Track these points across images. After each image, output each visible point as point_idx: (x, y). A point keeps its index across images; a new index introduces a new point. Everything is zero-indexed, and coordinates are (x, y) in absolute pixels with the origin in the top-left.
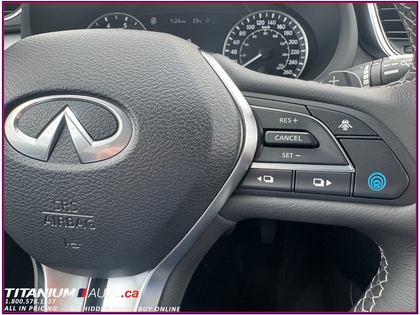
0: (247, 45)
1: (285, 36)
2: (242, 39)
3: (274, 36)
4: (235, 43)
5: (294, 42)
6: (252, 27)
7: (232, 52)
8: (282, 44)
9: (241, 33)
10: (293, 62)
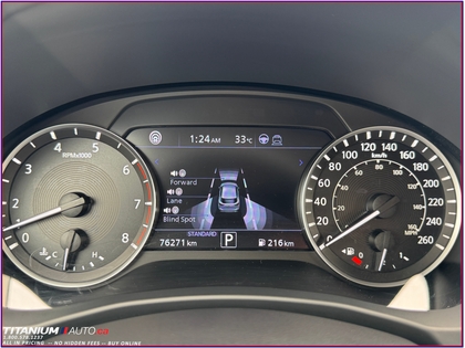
0: (345, 188)
1: (416, 173)
2: (335, 176)
3: (396, 172)
4: (321, 184)
5: (432, 183)
6: (353, 155)
7: (317, 202)
8: (412, 187)
9: (332, 167)
10: (434, 221)
